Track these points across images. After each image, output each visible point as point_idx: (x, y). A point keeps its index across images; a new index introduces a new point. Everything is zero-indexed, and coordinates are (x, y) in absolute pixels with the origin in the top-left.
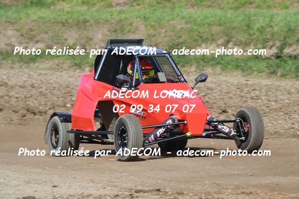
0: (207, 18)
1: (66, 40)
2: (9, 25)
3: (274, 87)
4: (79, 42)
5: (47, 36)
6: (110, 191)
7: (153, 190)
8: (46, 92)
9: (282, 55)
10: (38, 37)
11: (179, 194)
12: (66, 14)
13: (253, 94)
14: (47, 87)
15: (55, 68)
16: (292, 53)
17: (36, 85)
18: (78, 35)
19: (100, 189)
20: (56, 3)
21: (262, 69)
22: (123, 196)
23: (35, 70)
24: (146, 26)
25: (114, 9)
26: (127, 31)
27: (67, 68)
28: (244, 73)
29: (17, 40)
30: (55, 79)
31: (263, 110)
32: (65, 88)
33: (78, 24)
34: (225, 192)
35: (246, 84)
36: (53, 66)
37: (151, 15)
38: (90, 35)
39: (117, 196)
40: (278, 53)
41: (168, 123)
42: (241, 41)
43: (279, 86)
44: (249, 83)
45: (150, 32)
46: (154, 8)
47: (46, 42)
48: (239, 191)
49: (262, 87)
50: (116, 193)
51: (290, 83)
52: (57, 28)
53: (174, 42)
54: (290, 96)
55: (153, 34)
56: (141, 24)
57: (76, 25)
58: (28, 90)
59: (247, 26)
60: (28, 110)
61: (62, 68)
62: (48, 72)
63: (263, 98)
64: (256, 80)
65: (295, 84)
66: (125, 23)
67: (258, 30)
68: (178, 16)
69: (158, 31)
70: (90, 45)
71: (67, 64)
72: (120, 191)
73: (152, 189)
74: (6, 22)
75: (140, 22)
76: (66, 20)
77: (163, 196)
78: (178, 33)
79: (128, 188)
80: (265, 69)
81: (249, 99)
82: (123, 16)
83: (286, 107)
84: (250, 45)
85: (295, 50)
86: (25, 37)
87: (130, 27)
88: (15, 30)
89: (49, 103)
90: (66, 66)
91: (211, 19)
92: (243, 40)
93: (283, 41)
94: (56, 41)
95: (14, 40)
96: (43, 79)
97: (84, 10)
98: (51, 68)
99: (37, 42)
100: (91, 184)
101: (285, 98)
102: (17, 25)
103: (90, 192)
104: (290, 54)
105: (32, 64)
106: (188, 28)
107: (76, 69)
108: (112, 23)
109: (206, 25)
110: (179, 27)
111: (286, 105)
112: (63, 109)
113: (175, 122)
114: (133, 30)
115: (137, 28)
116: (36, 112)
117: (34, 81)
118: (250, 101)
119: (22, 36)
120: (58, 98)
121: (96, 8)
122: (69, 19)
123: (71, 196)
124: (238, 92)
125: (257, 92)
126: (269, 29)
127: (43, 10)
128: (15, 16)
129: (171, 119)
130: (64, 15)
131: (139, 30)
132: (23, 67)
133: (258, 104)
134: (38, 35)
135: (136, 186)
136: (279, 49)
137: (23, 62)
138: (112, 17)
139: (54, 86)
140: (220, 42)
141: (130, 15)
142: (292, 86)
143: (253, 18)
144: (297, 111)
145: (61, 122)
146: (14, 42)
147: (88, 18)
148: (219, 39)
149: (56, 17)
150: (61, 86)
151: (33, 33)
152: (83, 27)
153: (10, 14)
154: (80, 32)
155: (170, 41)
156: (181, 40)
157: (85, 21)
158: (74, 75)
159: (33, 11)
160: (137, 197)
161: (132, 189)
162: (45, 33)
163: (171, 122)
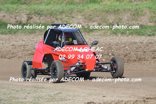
1: (108, 20)
2: (79, 13)
4: (115, 21)
5: (98, 18)
6: (133, 99)
12: (108, 6)
14: (99, 45)
15: (103, 35)
18: (114, 17)
19: (128, 97)
20: (103, 1)
22: (140, 101)
23: (92, 36)
24: (150, 12)
25: (133, 4)
26: (140, 15)
27: (109, 34)
29: (83, 21)
30: (103, 41)
32: (108, 45)
33: (114, 12)
36: (102, 34)
37: (153, 6)
38: (121, 17)
39: (137, 101)
45: (152, 15)
46: (154, 2)
47: (98, 21)
50: (136, 99)
52: (104, 14)
55: (154, 16)
56: (148, 11)
57: (113, 12)
61: (106, 35)
62: (99, 37)
66: (139, 11)
70: (121, 23)
71: (109, 32)
72: (139, 98)
73: (155, 97)
74: (77, 12)
75: (147, 10)
76: (108, 10)
79: (143, 97)
82: (137, 7)
86: (87, 19)
87: (142, 13)
88: (82, 15)
90: (108, 34)
94: (103, 21)
95: (81, 21)
97: (118, 4)
98: (101, 35)
99: (93, 21)
100: (123, 95)
102: (83, 13)
103: (123, 99)
105: (91, 33)
107: (114, 35)
108: (132, 11)
112: (107, 56)
113: (80, 64)
114: (143, 14)
119: (86, 18)
120: (105, 50)
121: (124, 3)
122: (110, 9)
123: (113, 101)
127: (96, 5)
128: (82, 8)
129: (78, 62)
130: (107, 7)
131: (146, 14)
132: (86, 34)
134: (94, 18)
135: (146, 96)
137: (86, 32)
138: (132, 8)
139: (103, 44)
141: (142, 6)
146: (82, 22)
147: (120, 8)
149: (103, 8)
150: (106, 44)
151: (91, 17)
152: (117, 13)
153: (79, 7)
154: (116, 16)
157: (118, 10)
158: (113, 38)
159: (91, 5)
160: (147, 102)
161: (144, 97)
162: (97, 16)
163: (78, 64)
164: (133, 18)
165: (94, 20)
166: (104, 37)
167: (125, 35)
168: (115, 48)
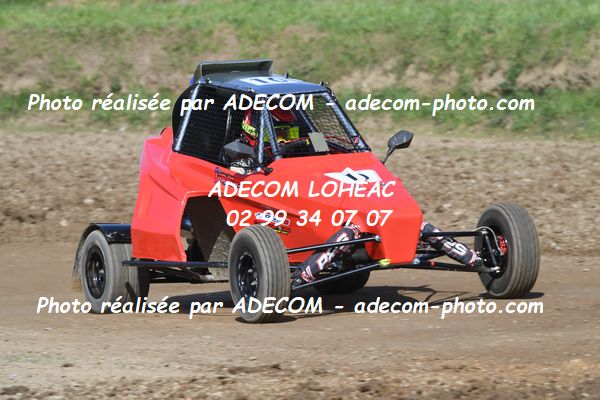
0: (362, 16)
1: (79, 69)
3: (501, 152)
4: (105, 73)
5: (40, 62)
6: (178, 373)
7: (265, 367)
8: (44, 175)
9: (516, 89)
10: (23, 64)
11: (317, 373)
12: (76, 16)
13: (458, 169)
14: (44, 166)
15: (58, 127)
16: (534, 83)
17: (21, 161)
18: (103, 59)
19: (159, 367)
21: (476, 118)
22: (205, 381)
23: (18, 132)
24: (239, 38)
25: (173, 6)
26: (200, 48)
27: (82, 125)
28: (439, 126)
30: (59, 150)
31: (480, 199)
32: (80, 167)
33: (102, 37)
34: (409, 368)
35: (445, 149)
36: (55, 123)
37: (250, 15)
38: (128, 58)
39: (194, 380)
40: (505, 84)
41: (339, 240)
42: (431, 63)
43: (510, 151)
44: (450, 145)
45: (248, 50)
47: (39, 74)
48: (437, 365)
49: (476, 152)
50: (192, 375)
51: (532, 144)
52: (60, 46)
53: (297, 68)
54: (533, 170)
55: (254, 53)
56: (231, 33)
57: (98, 39)
58: (6, 172)
59: (442, 31)
60: (7, 213)
61: (72, 126)
62: (45, 134)
63: (479, 176)
64: (463, 139)
65: (542, 145)
66: (197, 32)
67: (465, 38)
68: (303, 14)
69: (263, 47)
70: (128, 78)
71: (82, 117)
72: (200, 371)
73: (262, 364)
75: (228, 31)
76: (79, 30)
77: (287, 378)
78: (304, 50)
79: (216, 365)
80: (483, 117)
81: (451, 178)
82: (191, 18)
83: (526, 191)
84: (450, 70)
85: (539, 77)
87: (206, 40)
89: (49, 198)
90: (79, 122)
91: (371, 19)
92: (436, 59)
93: (515, 60)
94: (58, 72)
96: (34, 149)
97: (114, 7)
98: (50, 127)
99: (21, 75)
100: (139, 359)
101: (523, 174)
103: (139, 374)
104: (530, 85)
105: (12, 120)
106: (324, 38)
107: (101, 128)
108: (171, 33)
109: (361, 33)
110: (306, 37)
111: (527, 188)
112: (78, 208)
113: (353, 239)
114: (213, 45)
115: (221, 41)
116: (24, 216)
117: (17, 155)
118: (454, 182)
120: (67, 186)
121: (136, 4)
122: (85, 26)
123: (101, 383)
124: (429, 166)
125: (467, 164)
126: (486, 37)
127: (31, 11)
129: (347, 231)
130: (73, 19)
131: (226, 45)
133: (469, 188)
134: (23, 61)
135: (229, 361)
136: (507, 76)
138: (172, 20)
139: (58, 162)
140: (390, 64)
141: (208, 14)
142: (535, 150)
143: (455, 15)
144: (548, 199)
145: (110, 243)
147: (122, 23)
148: (387, 59)
149: (58, 23)
150: (72, 162)
151: (12, 57)
152: (113, 43)
154: (108, 53)
155: (289, 67)
156: (311, 64)
157: (117, 31)
158: (98, 139)
159: (12, 12)
160: (233, 382)
161: (222, 367)
162: (35, 56)
163: (347, 239)
164: (176, 60)
165: (22, 68)
166: (62, 136)
167: (146, 128)
168: (106, 178)
